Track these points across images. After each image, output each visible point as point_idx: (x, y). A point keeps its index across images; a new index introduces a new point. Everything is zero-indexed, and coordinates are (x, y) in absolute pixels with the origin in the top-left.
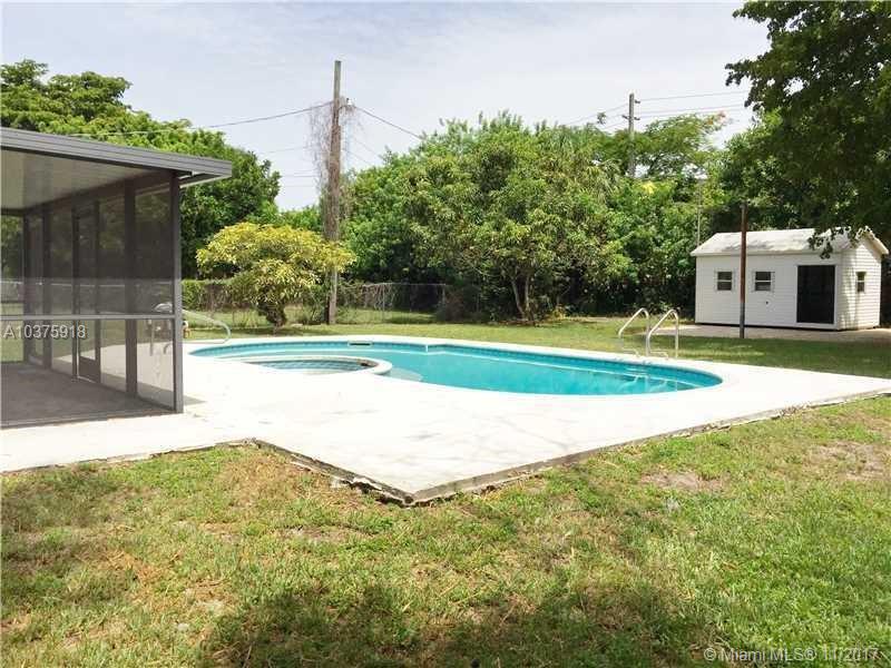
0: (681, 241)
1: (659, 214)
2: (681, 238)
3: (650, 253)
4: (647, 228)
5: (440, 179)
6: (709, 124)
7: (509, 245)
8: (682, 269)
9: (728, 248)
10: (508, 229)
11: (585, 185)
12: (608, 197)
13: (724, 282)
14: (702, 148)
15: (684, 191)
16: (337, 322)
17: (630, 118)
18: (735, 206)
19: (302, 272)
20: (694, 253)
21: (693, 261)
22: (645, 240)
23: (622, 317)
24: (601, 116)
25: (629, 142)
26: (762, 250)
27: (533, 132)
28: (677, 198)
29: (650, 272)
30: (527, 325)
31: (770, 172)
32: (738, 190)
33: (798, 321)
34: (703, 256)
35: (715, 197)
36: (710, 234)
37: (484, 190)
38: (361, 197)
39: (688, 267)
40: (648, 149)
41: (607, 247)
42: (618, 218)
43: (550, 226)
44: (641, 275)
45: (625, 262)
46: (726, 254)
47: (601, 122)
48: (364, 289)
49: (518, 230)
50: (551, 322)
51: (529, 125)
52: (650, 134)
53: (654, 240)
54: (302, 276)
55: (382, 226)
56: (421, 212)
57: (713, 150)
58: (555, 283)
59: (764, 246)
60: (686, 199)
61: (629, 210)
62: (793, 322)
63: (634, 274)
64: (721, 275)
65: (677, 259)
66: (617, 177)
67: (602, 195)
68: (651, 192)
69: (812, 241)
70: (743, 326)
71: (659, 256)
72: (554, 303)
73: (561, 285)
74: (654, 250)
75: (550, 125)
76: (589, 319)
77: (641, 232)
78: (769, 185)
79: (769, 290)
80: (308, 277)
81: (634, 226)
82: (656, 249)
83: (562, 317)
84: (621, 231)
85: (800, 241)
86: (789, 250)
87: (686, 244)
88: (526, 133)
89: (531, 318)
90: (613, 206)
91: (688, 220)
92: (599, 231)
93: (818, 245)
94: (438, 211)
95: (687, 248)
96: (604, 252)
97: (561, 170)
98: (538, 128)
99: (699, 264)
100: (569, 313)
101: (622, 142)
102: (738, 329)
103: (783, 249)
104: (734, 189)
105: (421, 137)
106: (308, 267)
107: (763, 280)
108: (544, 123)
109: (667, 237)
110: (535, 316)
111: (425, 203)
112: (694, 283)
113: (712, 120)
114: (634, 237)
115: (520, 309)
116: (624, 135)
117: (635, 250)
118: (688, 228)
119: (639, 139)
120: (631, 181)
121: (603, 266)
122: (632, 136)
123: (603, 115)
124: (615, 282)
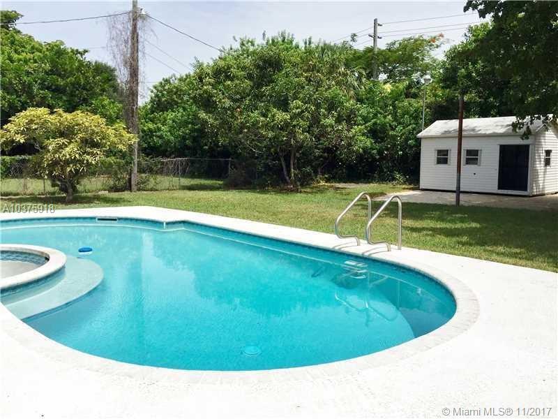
0: (410, 127)
1: (394, 107)
2: (410, 124)
3: (387, 136)
4: (385, 117)
5: (222, 77)
6: (431, 42)
7: (272, 129)
8: (411, 147)
9: (446, 132)
10: (274, 116)
11: (338, 83)
12: (357, 94)
13: (442, 157)
14: (427, 60)
15: (413, 90)
16: (139, 190)
17: (375, 37)
18: (450, 100)
19: (88, 149)
20: (420, 135)
21: (418, 141)
22: (384, 125)
23: (366, 183)
24: (354, 37)
25: (374, 54)
26: (472, 133)
27: (302, 46)
28: (407, 96)
29: (387, 149)
30: (292, 191)
31: (478, 74)
32: (453, 88)
33: (499, 188)
34: (427, 138)
35: (435, 96)
36: (432, 122)
37: (258, 85)
38: (180, 95)
39: (415, 146)
40: (387, 60)
41: (353, 131)
42: (364, 110)
43: (306, 114)
44: (380, 152)
45: (368, 142)
46: (445, 136)
47: (353, 40)
48: (163, 163)
49: (281, 116)
50: (312, 188)
51: (299, 41)
52: (389, 50)
53: (390, 126)
54: (88, 154)
55: (189, 115)
56: (207, 103)
57: (435, 61)
58: (317, 158)
59: (473, 130)
60: (415, 96)
61: (373, 104)
62: (494, 189)
63: (375, 151)
64: (439, 152)
65: (407, 139)
66: (364, 80)
67: (352, 92)
68: (389, 91)
69: (514, 125)
70: (458, 192)
71: (394, 137)
72: (316, 173)
73: (321, 159)
74: (390, 133)
75: (315, 41)
76: (341, 185)
77: (380, 120)
78: (477, 84)
79: (476, 164)
80: (93, 154)
81: (375, 115)
82: (391, 133)
83: (322, 183)
84: (366, 119)
85: (502, 126)
86: (494, 133)
87: (414, 129)
88: (297, 47)
89: (295, 185)
90: (360, 100)
91: (416, 111)
92: (349, 119)
93: (520, 128)
94: (219, 102)
95: (415, 132)
96: (350, 134)
97: (318, 72)
98: (306, 43)
99: (423, 143)
100: (328, 180)
101: (369, 54)
102: (454, 195)
103: (488, 132)
104: (450, 88)
105: (221, 51)
106: (95, 145)
107: (473, 157)
108: (310, 39)
109: (400, 123)
110: (298, 183)
111: (211, 96)
112: (419, 158)
113: (434, 39)
114: (375, 124)
115: (287, 178)
116: (370, 50)
117: (376, 133)
118: (416, 116)
119: (381, 52)
120: (375, 84)
121: (350, 145)
122: (376, 50)
123: (355, 35)
124: (360, 157)
